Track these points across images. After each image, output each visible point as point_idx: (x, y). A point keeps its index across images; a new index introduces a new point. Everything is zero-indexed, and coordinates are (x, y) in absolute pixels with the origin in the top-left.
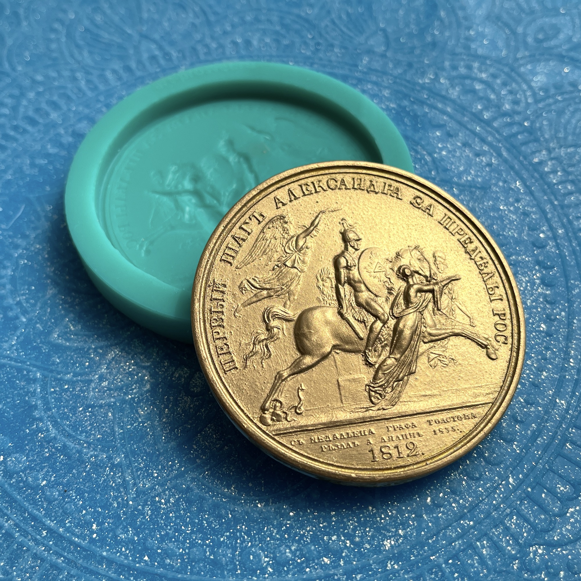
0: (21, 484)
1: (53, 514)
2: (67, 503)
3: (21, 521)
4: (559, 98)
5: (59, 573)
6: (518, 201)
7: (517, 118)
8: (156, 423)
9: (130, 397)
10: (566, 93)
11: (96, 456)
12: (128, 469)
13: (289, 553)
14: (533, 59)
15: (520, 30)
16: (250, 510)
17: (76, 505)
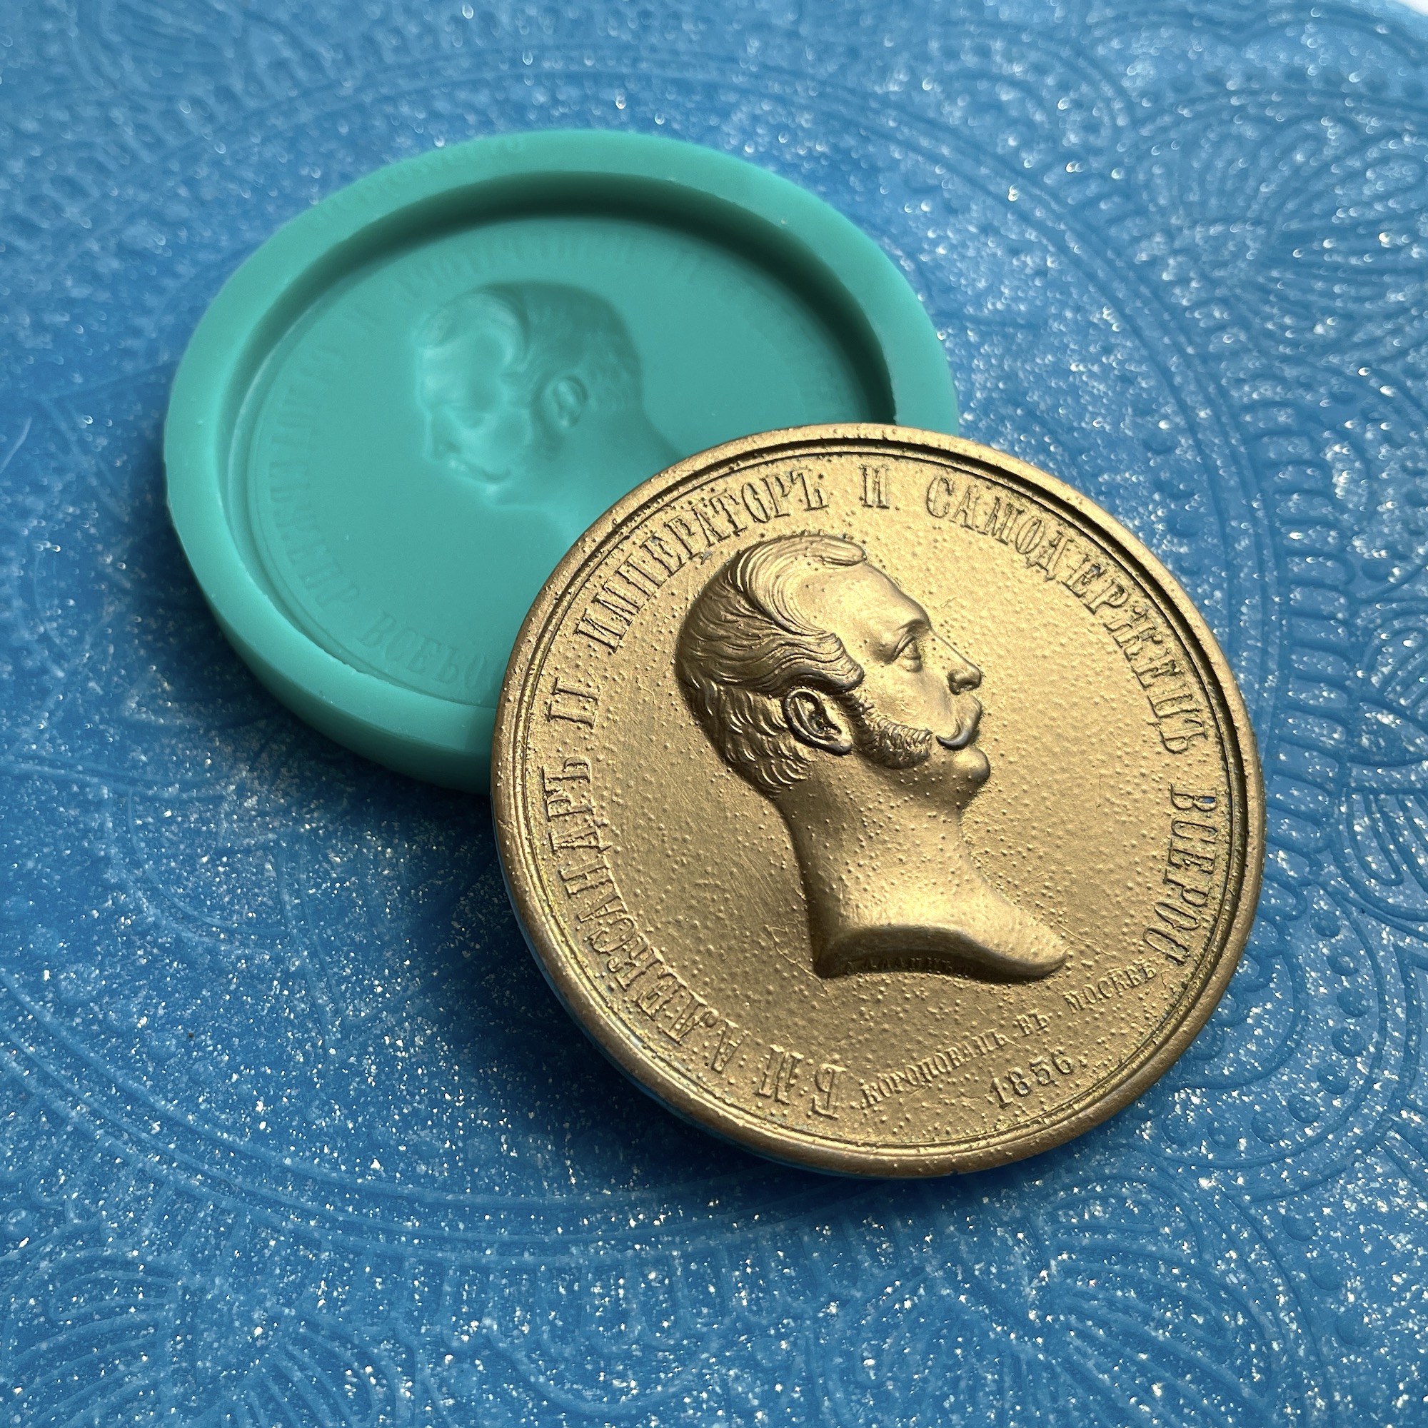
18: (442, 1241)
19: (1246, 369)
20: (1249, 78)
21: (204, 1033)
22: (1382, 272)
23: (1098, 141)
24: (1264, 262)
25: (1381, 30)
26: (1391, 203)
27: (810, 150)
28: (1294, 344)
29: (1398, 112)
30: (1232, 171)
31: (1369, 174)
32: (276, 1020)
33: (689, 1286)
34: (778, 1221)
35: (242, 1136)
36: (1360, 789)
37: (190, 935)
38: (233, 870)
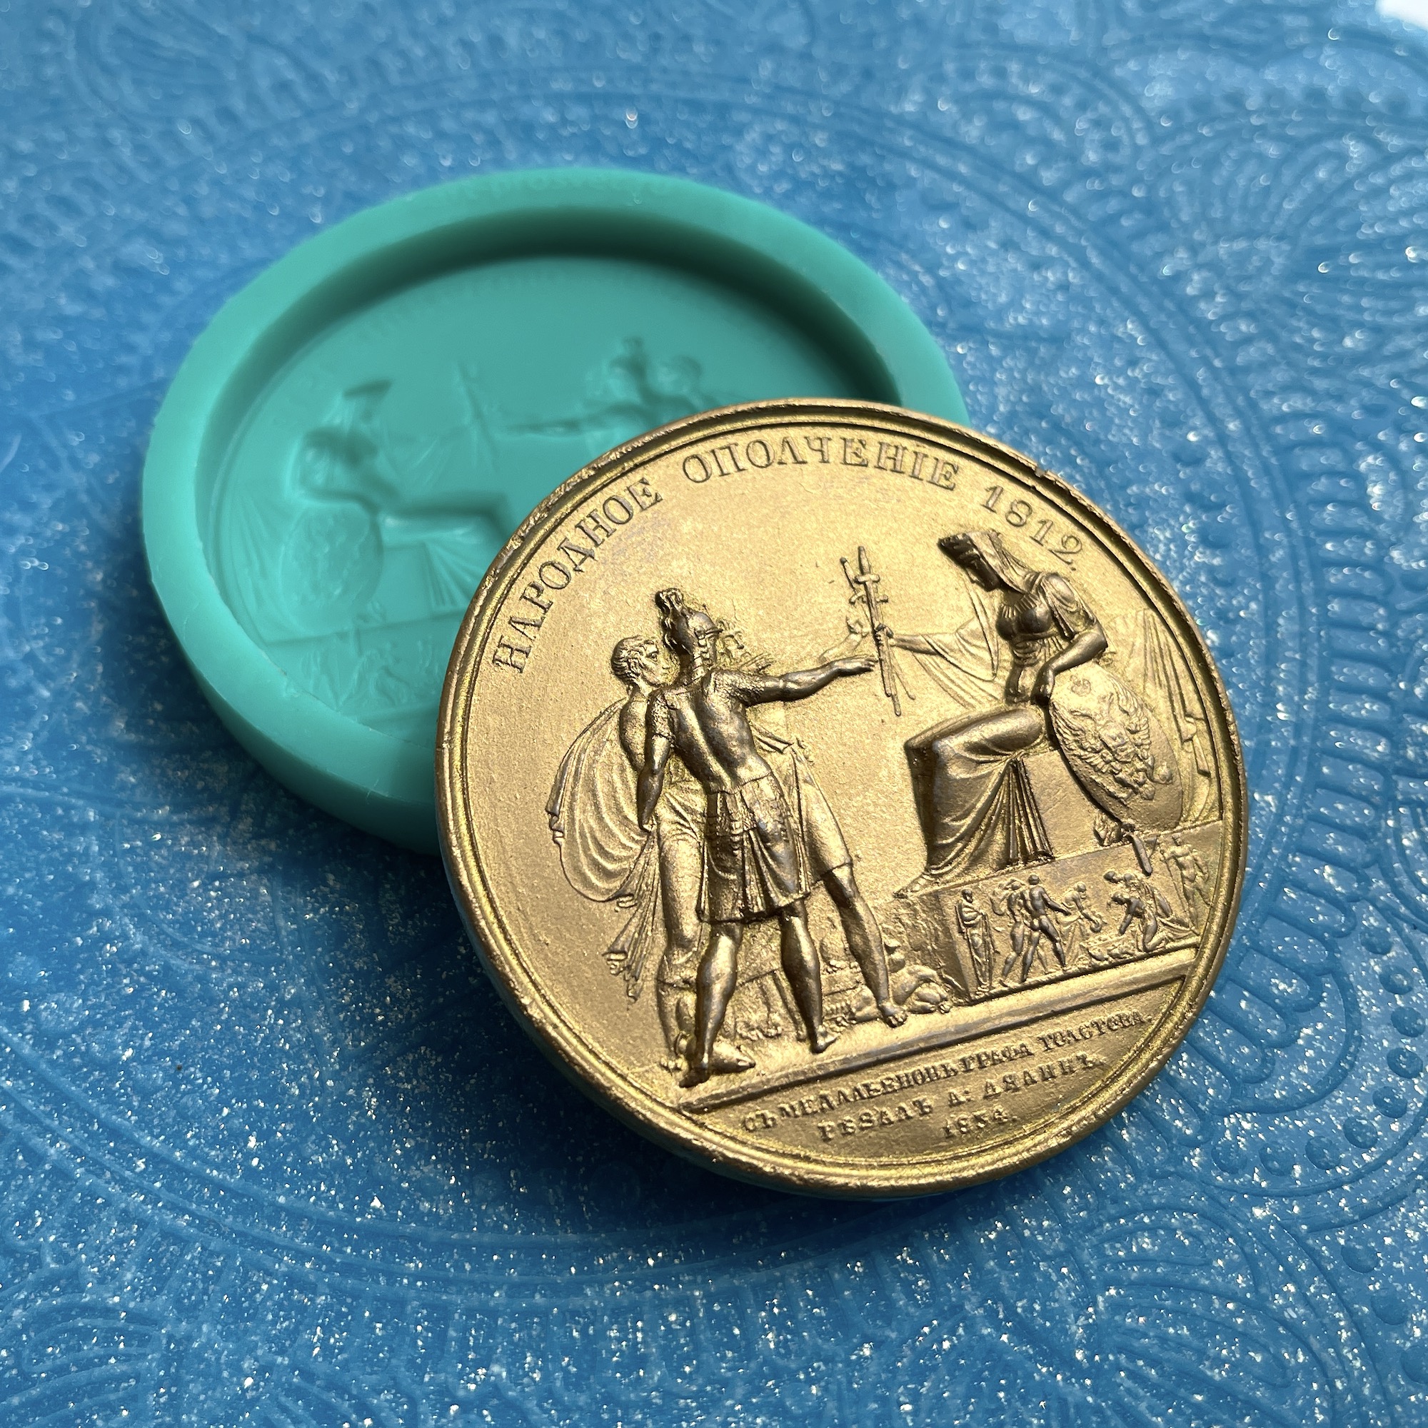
0: (77, 1060)
1: (156, 1122)
2: (185, 1093)
3: (84, 1141)
4: (1205, 131)
5: (182, 1250)
6: (1133, 363)
7: (1116, 181)
10: (1220, 118)
11: (241, 987)
12: (317, 1009)
14: (1141, 48)
17: (205, 1098)
18: (447, 1282)
19: (1275, 382)
20: (1268, 97)
21: (193, 1065)
22: (1409, 286)
23: (1117, 159)
24: (1290, 277)
25: (1400, 52)
26: (1417, 220)
27: (823, 167)
28: (1323, 357)
29: (1420, 130)
30: (1254, 188)
31: (1392, 190)
32: (270, 1050)
33: (713, 1328)
34: (806, 1257)
35: (232, 1174)
36: (1407, 803)
37: (179, 962)
38: (226, 895)
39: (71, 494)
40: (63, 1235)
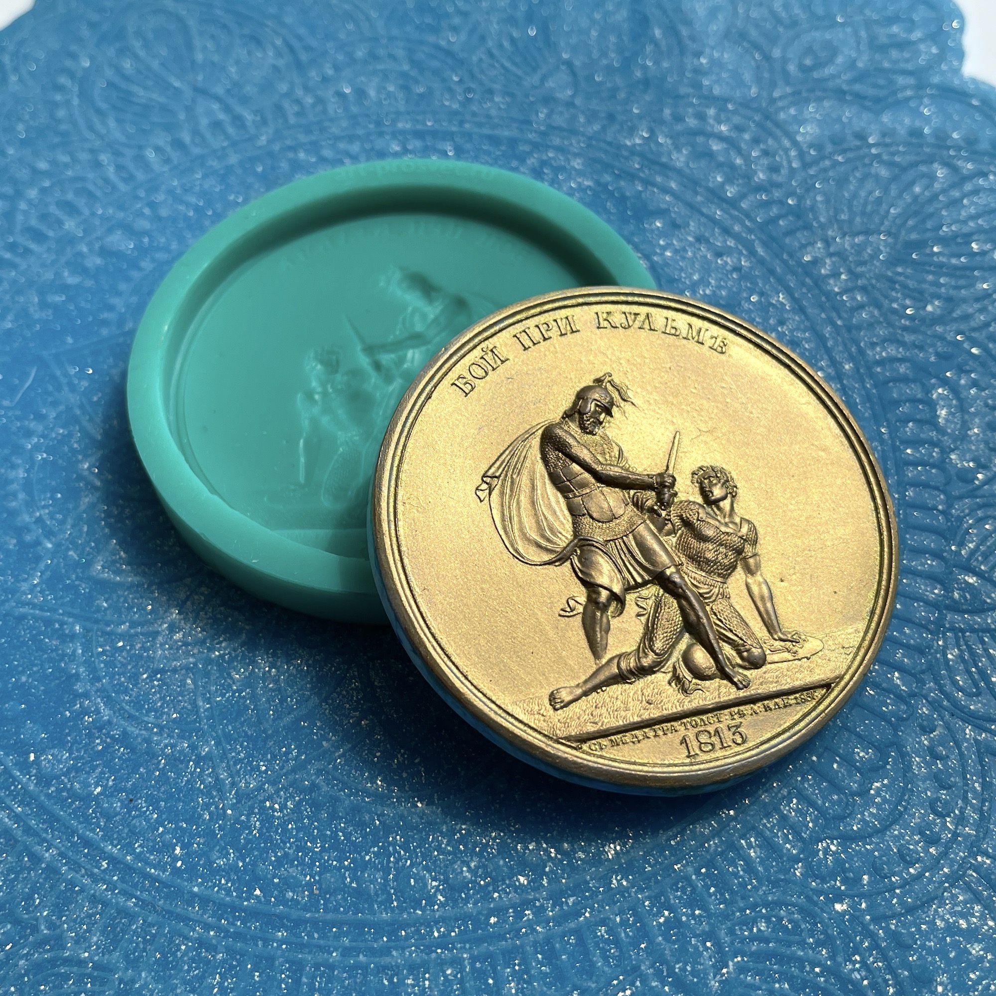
0: (64, 794)
1: (115, 836)
2: (134, 817)
3: (68, 848)
4: (840, 159)
5: (130, 922)
6: (782, 323)
7: (777, 194)
8: (259, 691)
9: (217, 653)
10: (850, 150)
11: (173, 746)
12: (222, 762)
13: (468, 871)
14: (799, 99)
15: (776, 53)
16: (406, 813)
17: (148, 820)
18: (302, 946)
19: (878, 336)
20: (884, 135)
21: (141, 798)
22: (973, 269)
23: (778, 178)
24: (892, 262)
25: (975, 102)
26: (980, 221)
27: (580, 184)
28: (911, 318)
29: (986, 159)
30: (871, 199)
31: (965, 201)
32: (191, 789)
33: (475, 979)
35: (164, 871)
36: (952, 629)
37: (133, 729)
38: (165, 684)
39: (69, 409)
40: (53, 911)
